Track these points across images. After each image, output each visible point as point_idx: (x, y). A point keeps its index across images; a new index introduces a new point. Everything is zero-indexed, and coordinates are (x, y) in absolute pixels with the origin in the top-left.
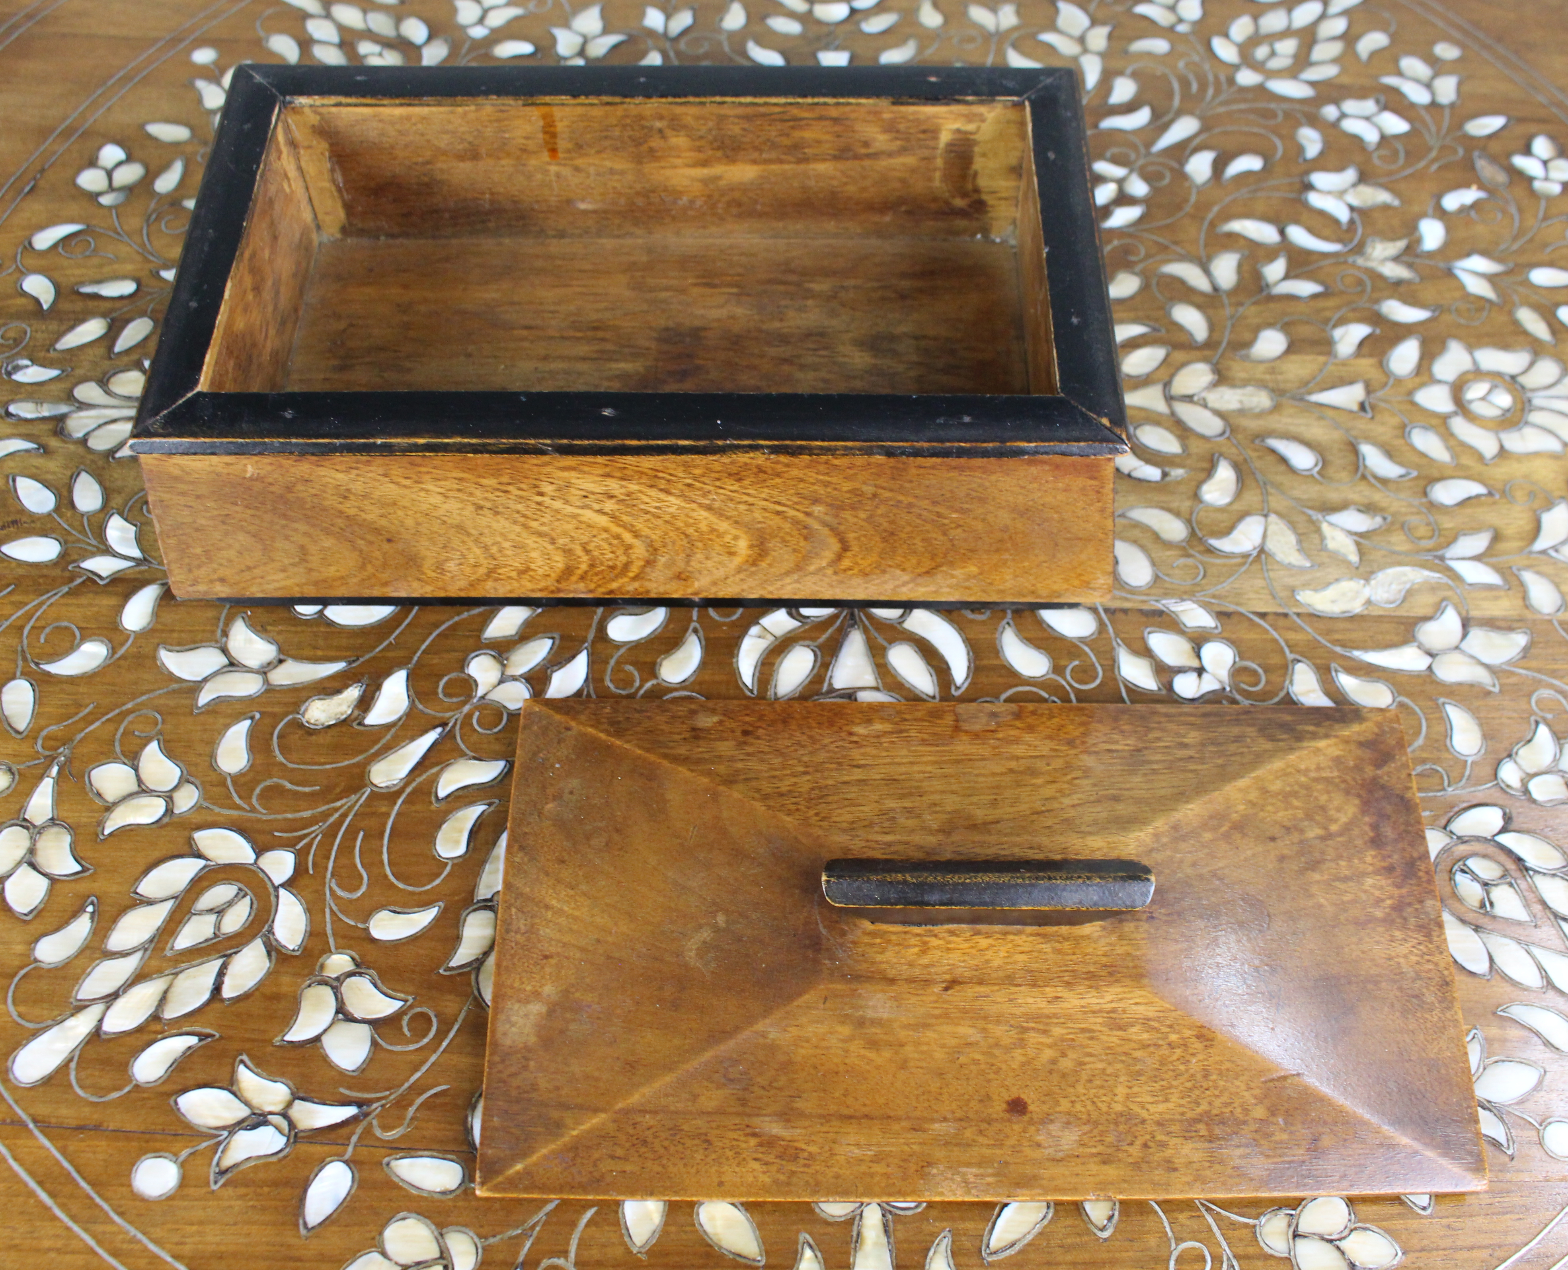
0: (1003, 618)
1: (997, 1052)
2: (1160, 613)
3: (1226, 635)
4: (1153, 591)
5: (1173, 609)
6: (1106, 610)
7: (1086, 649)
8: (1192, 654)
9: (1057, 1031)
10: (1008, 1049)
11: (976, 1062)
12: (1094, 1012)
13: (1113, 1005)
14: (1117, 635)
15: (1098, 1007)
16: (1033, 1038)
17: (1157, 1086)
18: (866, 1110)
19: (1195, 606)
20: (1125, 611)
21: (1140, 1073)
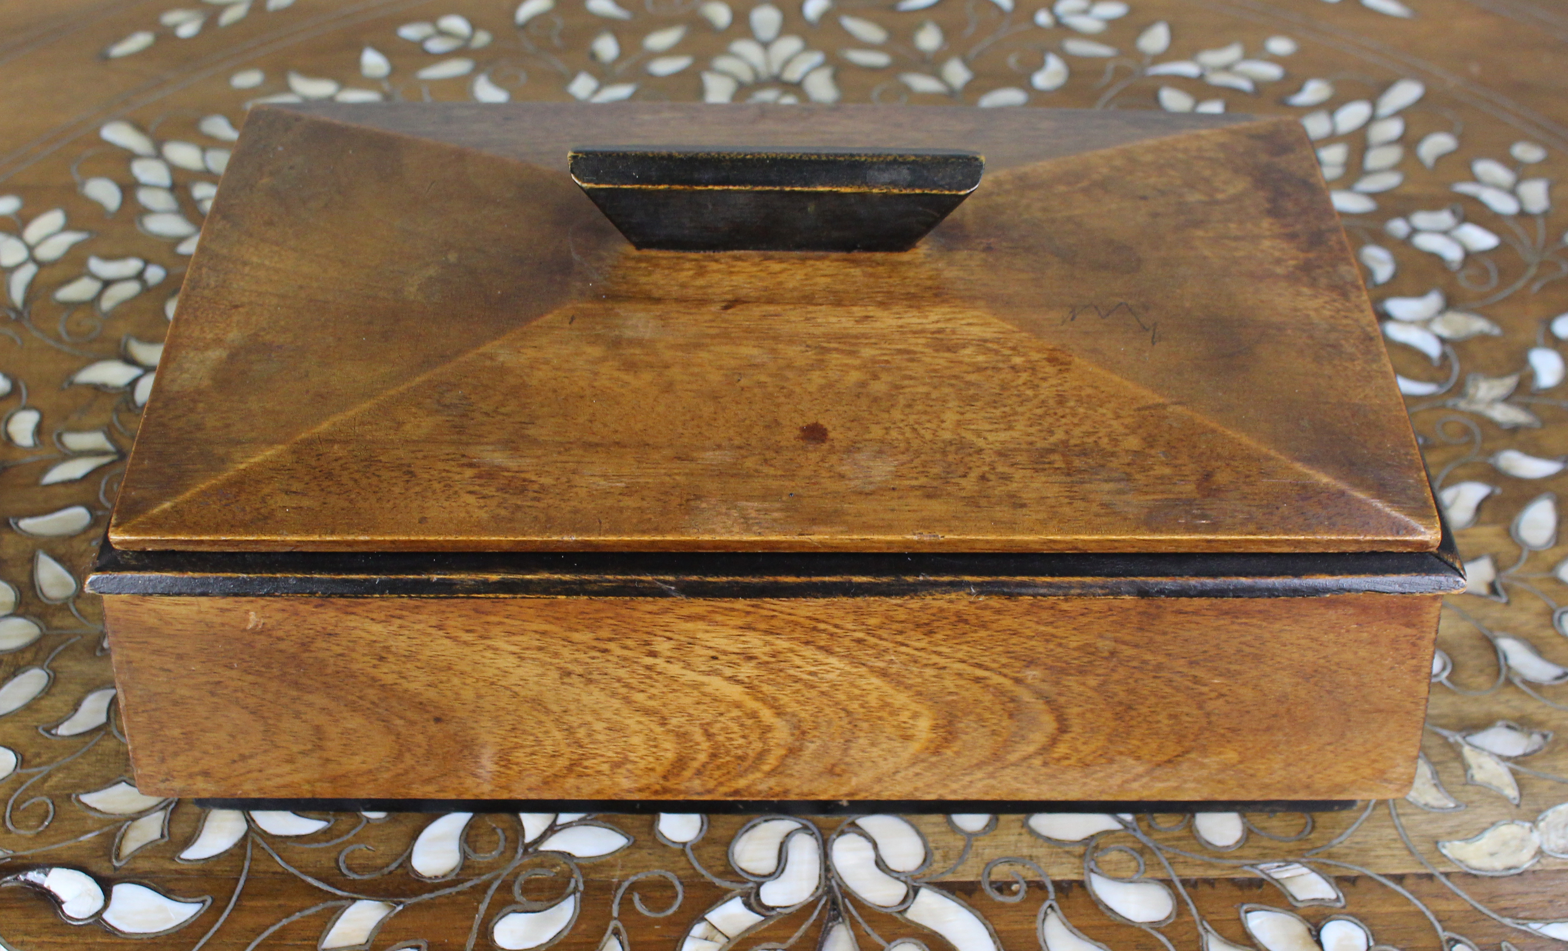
0: (1045, 899)
1: (790, 374)
2: (1258, 883)
3: (1349, 909)
4: (1247, 852)
5: (1276, 876)
6: (1185, 882)
7: (1163, 939)
8: (1310, 940)
9: (867, 352)
10: (803, 371)
11: (761, 385)
12: (915, 333)
13: (940, 325)
14: (1203, 917)
15: (920, 327)
16: (835, 359)
17: (998, 412)
18: (617, 437)
19: (1305, 870)
20: (1210, 883)
21: (974, 398)
